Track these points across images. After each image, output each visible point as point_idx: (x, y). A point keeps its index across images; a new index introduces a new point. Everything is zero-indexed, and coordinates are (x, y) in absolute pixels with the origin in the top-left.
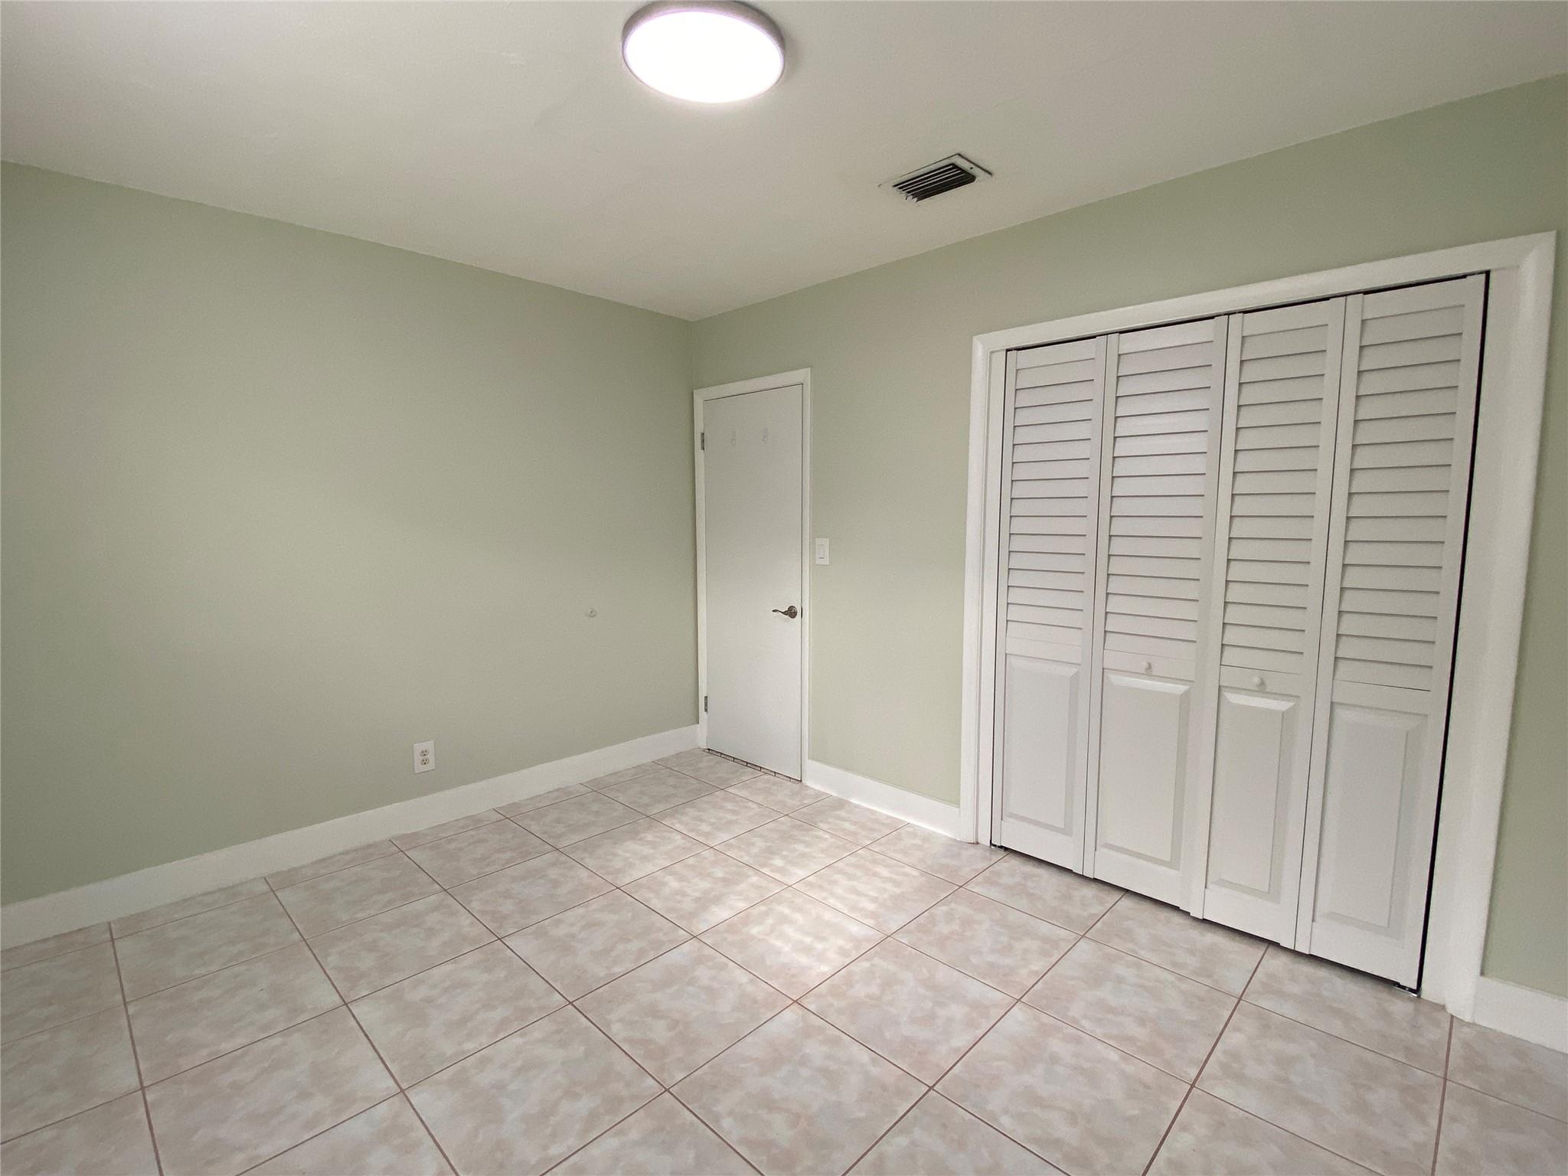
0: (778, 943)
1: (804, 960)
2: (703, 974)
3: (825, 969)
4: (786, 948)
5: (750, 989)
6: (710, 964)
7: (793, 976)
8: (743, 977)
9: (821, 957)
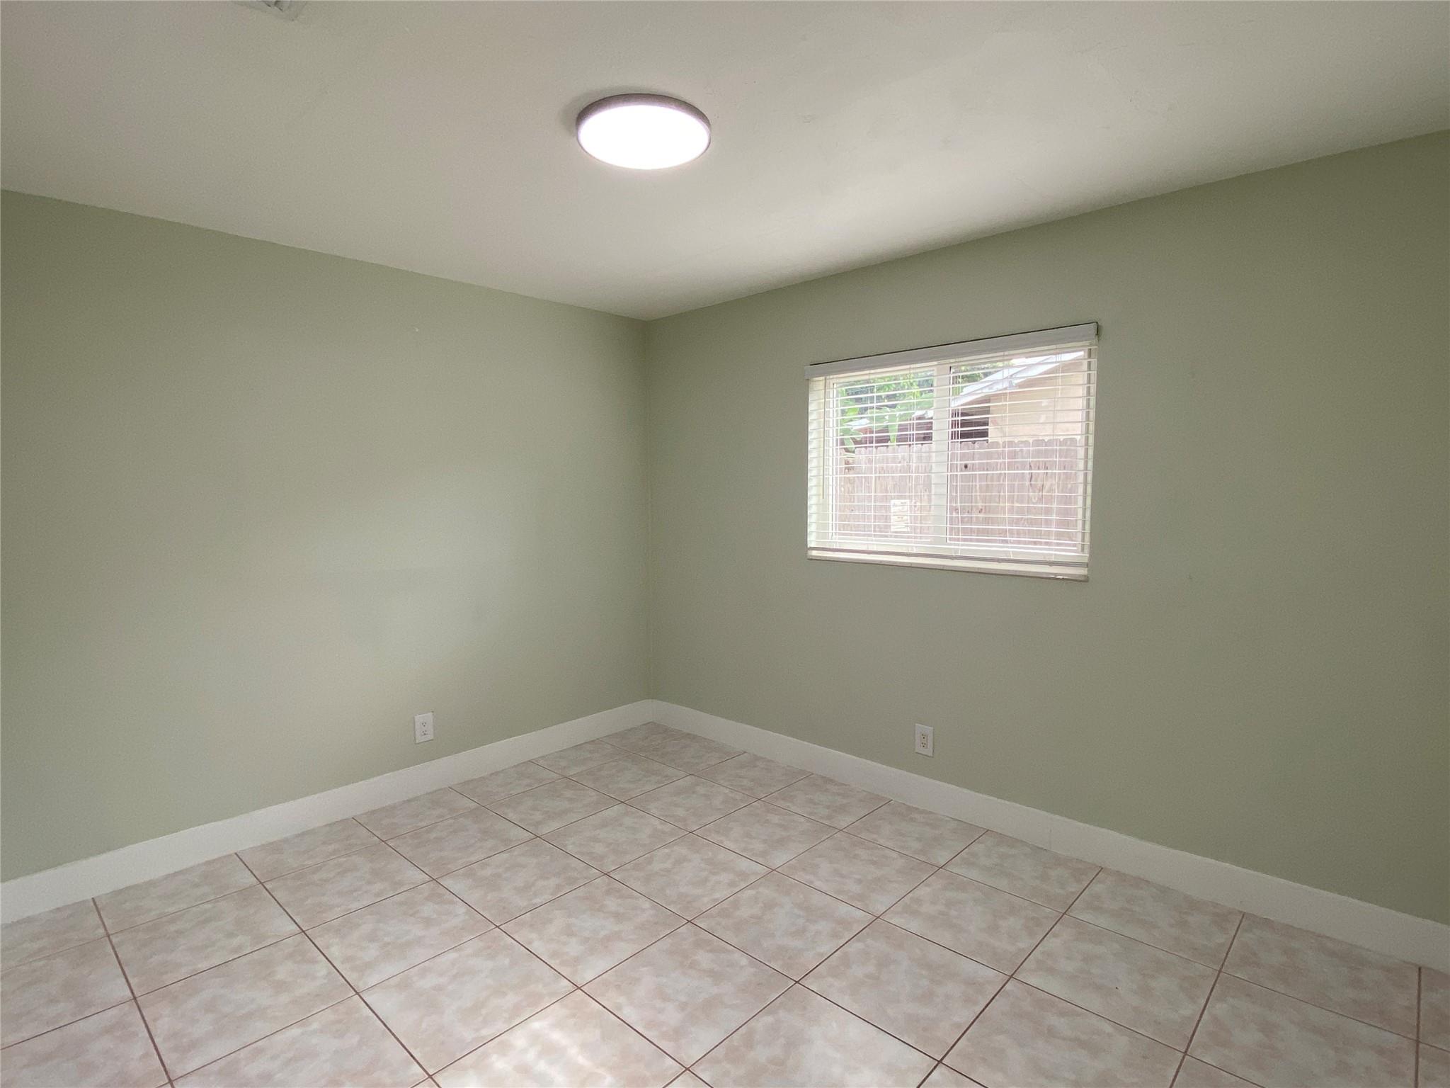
0: (581, 1060)
1: (557, 1036)
2: (672, 1016)
3: (536, 1025)
4: (573, 1051)
5: (622, 1000)
6: (664, 1029)
7: (574, 1016)
8: (629, 1013)
9: (535, 1038)
